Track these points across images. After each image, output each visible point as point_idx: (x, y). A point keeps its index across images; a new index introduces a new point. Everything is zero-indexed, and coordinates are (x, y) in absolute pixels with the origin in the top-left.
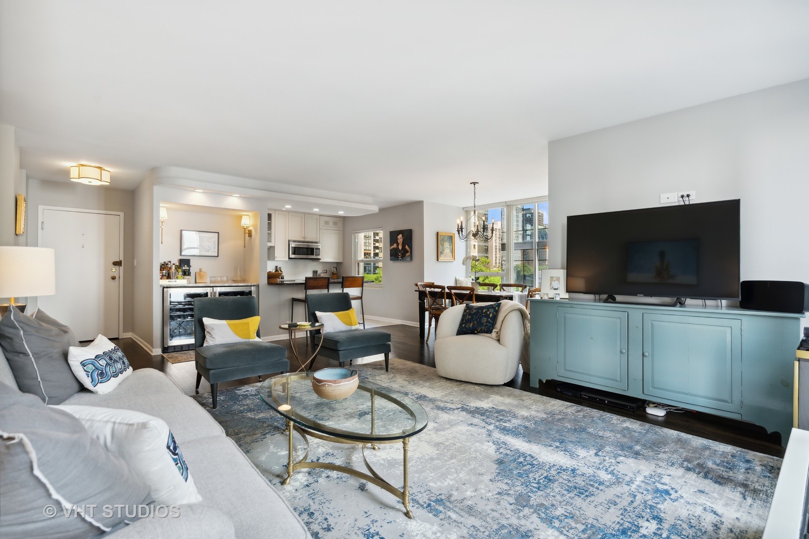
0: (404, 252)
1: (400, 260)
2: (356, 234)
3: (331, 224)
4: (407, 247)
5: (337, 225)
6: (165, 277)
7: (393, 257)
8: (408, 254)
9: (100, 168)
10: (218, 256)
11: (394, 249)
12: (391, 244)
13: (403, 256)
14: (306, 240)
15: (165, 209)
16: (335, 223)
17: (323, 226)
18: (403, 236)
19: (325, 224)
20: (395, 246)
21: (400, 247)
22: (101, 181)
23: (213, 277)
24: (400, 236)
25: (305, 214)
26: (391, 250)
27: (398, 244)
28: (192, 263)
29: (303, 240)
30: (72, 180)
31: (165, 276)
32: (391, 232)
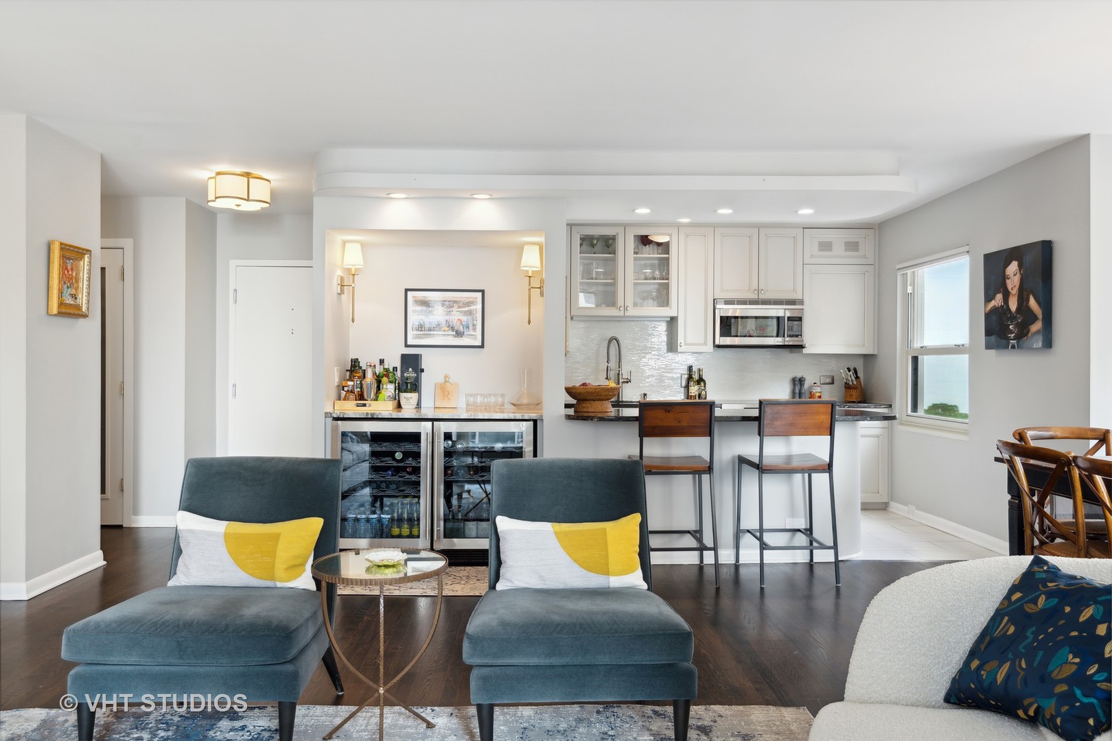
0: (1027, 317)
1: (1013, 347)
2: (909, 272)
3: (838, 249)
4: (1033, 303)
5: (857, 250)
6: (352, 396)
7: (993, 338)
8: (1037, 326)
9: (248, 175)
10: (482, 346)
11: (995, 309)
12: (989, 298)
13: (1023, 333)
14: (762, 297)
15: (359, 246)
16: (852, 246)
17: (812, 256)
18: (1020, 266)
19: (820, 250)
20: (998, 300)
21: (1013, 305)
22: (248, 200)
23: (471, 395)
24: (1013, 267)
25: (759, 227)
26: (988, 316)
27: (1006, 295)
28: (424, 364)
29: (754, 296)
30: (210, 204)
31: (352, 392)
32: (988, 257)
